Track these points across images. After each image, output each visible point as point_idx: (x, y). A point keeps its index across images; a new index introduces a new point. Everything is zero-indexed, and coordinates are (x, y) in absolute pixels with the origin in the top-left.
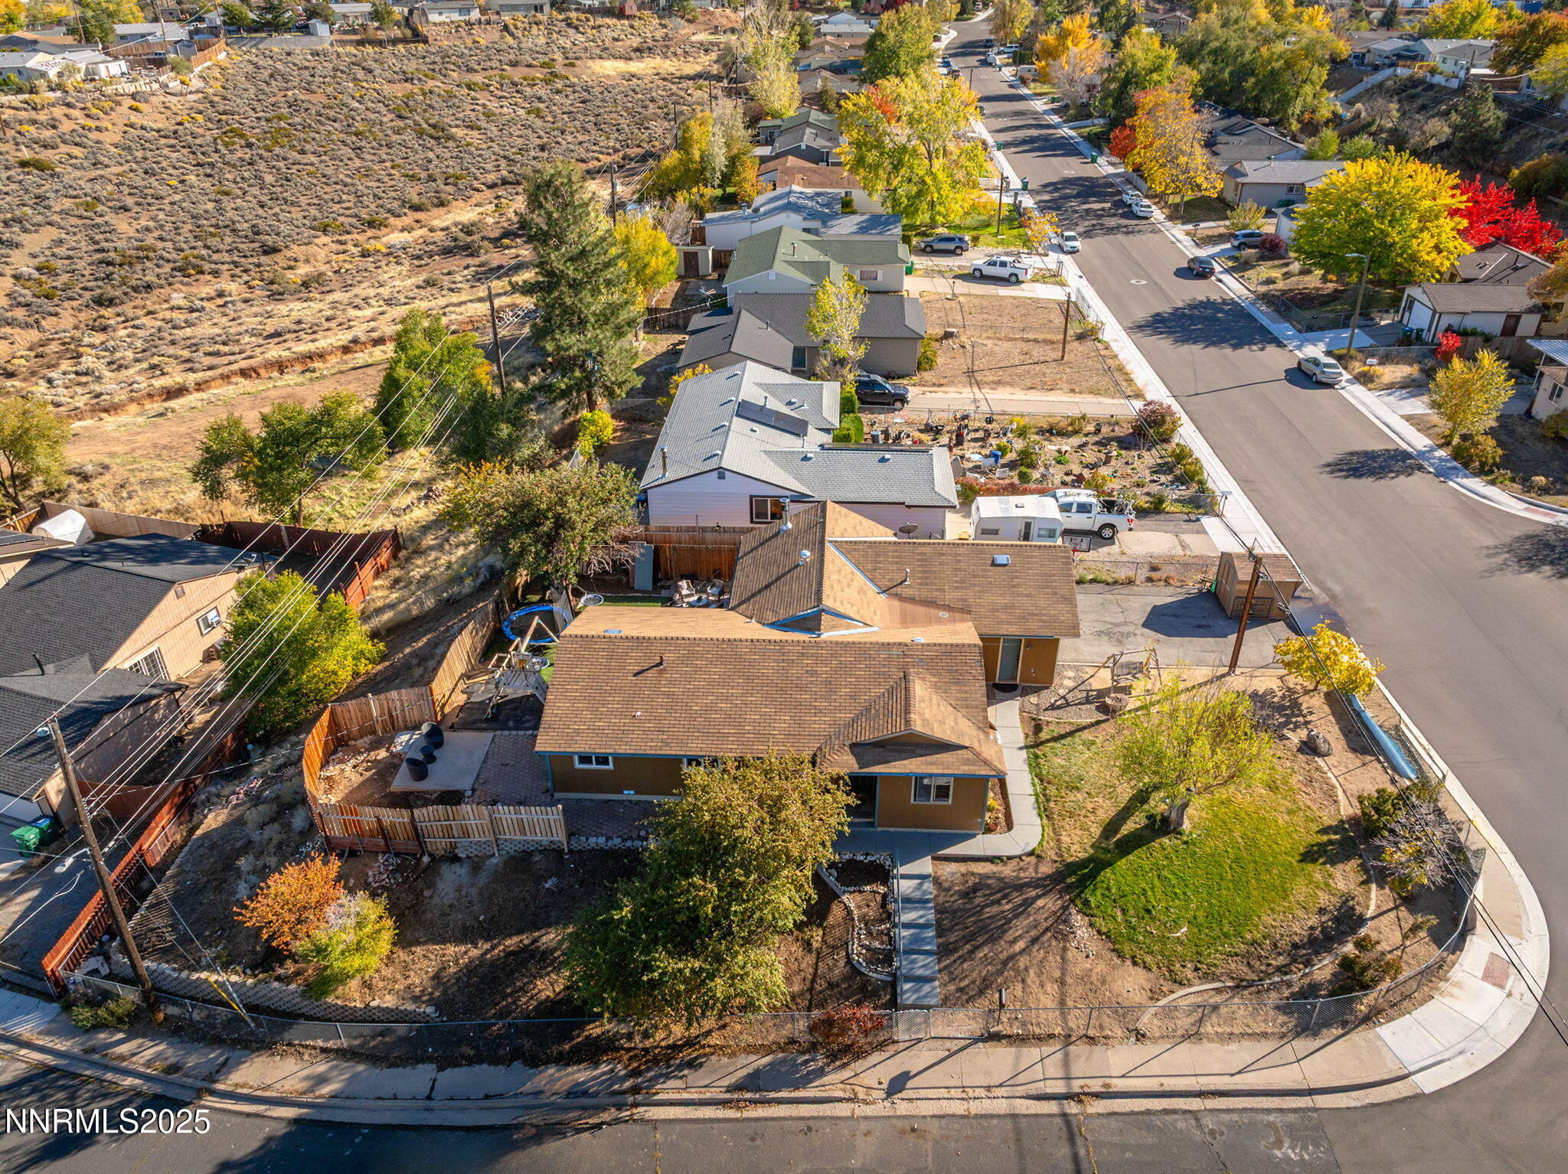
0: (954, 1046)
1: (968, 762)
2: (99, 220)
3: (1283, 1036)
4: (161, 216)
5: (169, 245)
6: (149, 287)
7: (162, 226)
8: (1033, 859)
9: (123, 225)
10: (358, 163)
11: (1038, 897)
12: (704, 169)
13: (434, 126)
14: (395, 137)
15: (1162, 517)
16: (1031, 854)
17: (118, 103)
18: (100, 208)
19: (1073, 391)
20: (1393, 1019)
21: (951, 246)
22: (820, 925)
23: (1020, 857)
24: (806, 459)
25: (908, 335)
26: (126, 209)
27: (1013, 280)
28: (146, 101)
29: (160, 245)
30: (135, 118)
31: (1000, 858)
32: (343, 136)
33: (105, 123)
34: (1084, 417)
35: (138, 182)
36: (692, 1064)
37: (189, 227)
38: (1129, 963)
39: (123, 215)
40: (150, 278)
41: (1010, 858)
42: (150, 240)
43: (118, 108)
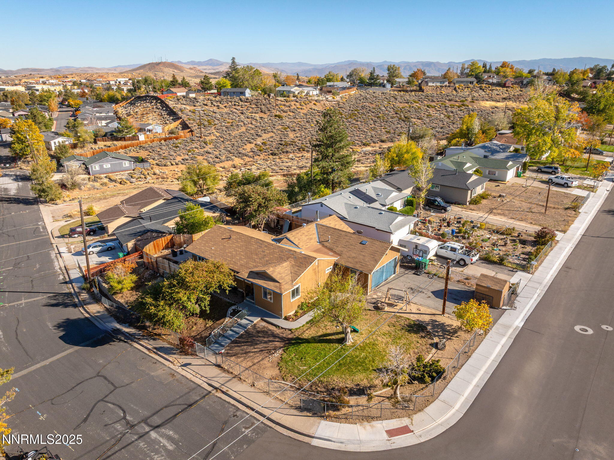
0: (208, 363)
1: (276, 287)
2: (286, 133)
3: (292, 406)
4: (303, 134)
5: (301, 142)
6: (287, 152)
7: (301, 137)
8: (290, 332)
9: (291, 135)
10: (373, 126)
11: (278, 341)
12: (468, 134)
13: (405, 117)
14: (391, 120)
15: (502, 266)
16: (290, 330)
17: (311, 102)
18: (288, 129)
19: (531, 223)
20: (332, 421)
21: (550, 170)
22: (213, 321)
23: (285, 329)
24: (356, 208)
25: (464, 188)
26: (295, 131)
27: (566, 186)
28: (319, 102)
29: (298, 141)
30: (314, 107)
31: (279, 326)
32: (374, 118)
33: (305, 108)
34: (513, 229)
35: (302, 124)
36: (154, 339)
37: (309, 138)
38: (278, 368)
39: (293, 132)
40: (289, 150)
41: (282, 328)
42: (296, 140)
43: (310, 104)
